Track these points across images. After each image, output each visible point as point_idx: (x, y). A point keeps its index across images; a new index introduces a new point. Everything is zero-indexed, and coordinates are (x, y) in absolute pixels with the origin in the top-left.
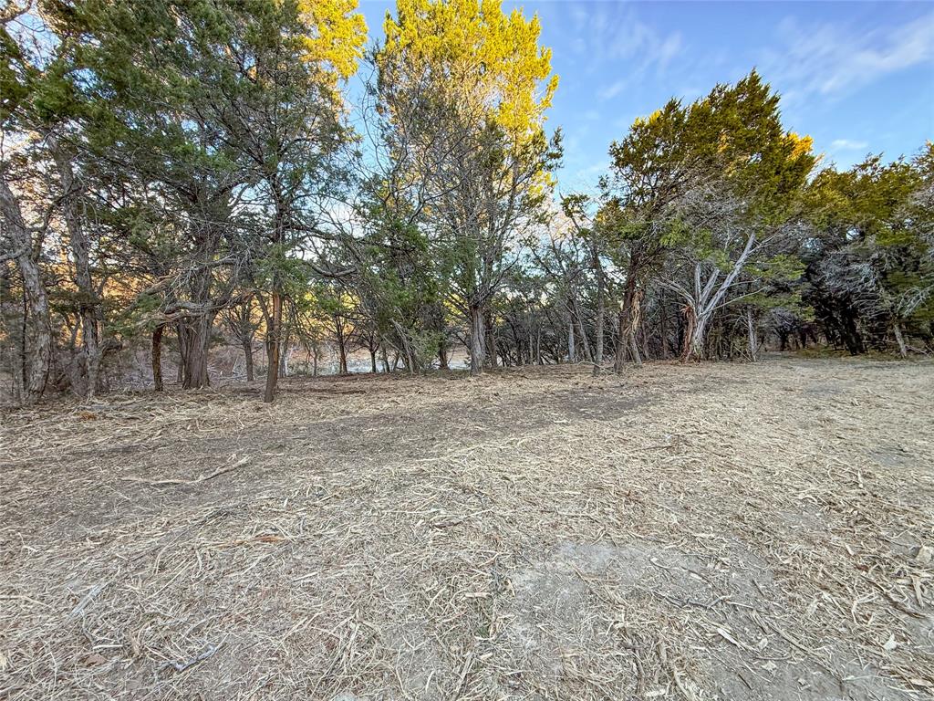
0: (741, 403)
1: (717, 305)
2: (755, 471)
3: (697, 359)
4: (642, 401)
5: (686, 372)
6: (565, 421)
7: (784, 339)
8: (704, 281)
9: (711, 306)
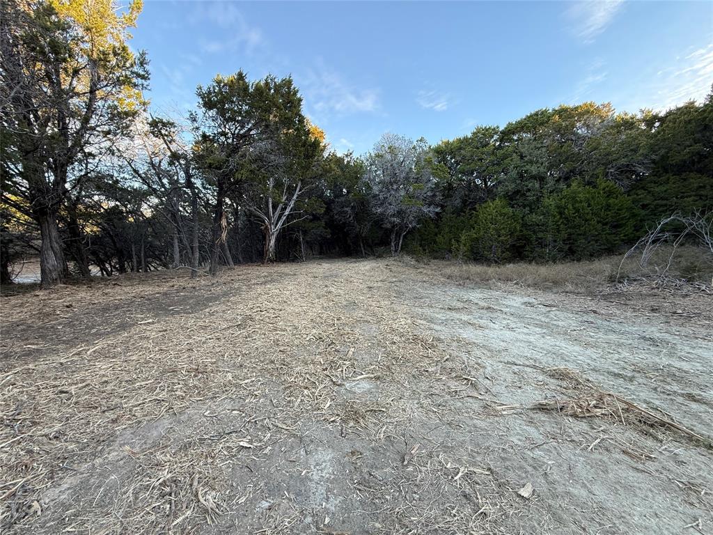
0: (290, 288)
1: (283, 225)
2: (288, 329)
3: (272, 261)
4: (225, 294)
5: (264, 271)
6: (150, 321)
7: (321, 248)
8: (275, 208)
9: (279, 226)
